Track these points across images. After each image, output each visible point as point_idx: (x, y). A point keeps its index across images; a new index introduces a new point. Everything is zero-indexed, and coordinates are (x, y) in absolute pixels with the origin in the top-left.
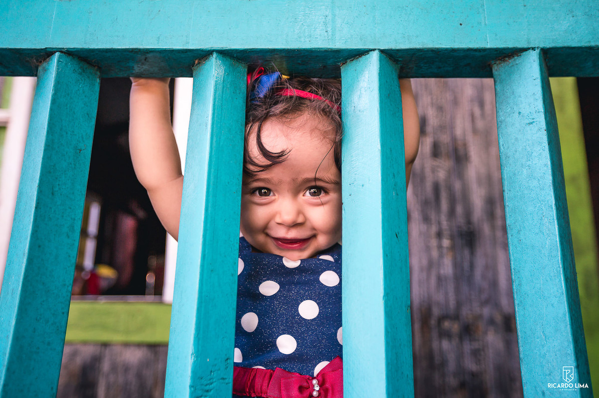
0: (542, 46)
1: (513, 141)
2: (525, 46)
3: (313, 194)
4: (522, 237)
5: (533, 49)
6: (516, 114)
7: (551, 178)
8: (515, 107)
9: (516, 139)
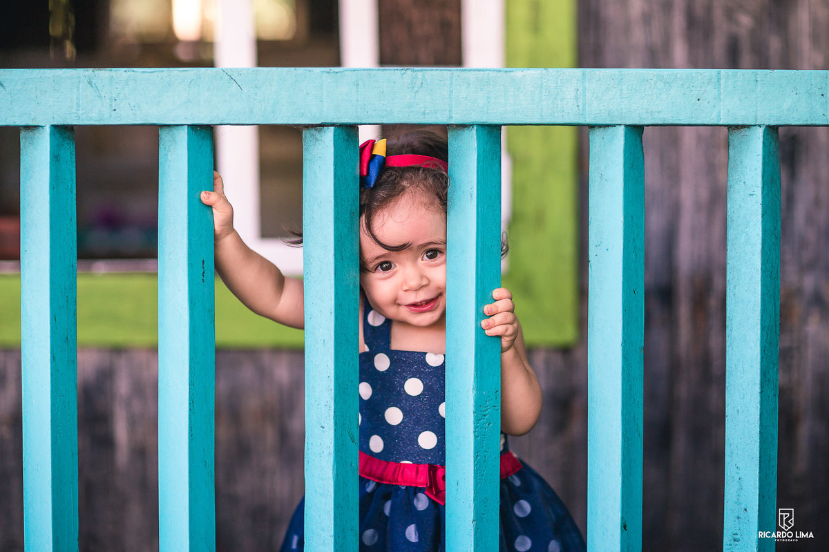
0: (767, 123)
1: (738, 207)
2: (753, 124)
3: (431, 257)
4: (736, 292)
5: (760, 126)
6: (742, 183)
7: (760, 246)
8: (742, 176)
9: (740, 206)
